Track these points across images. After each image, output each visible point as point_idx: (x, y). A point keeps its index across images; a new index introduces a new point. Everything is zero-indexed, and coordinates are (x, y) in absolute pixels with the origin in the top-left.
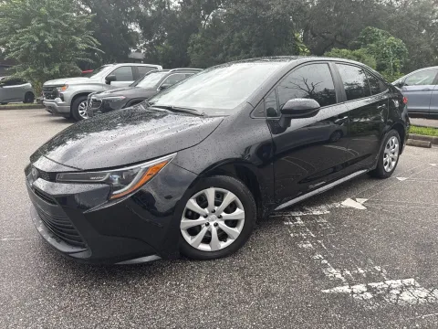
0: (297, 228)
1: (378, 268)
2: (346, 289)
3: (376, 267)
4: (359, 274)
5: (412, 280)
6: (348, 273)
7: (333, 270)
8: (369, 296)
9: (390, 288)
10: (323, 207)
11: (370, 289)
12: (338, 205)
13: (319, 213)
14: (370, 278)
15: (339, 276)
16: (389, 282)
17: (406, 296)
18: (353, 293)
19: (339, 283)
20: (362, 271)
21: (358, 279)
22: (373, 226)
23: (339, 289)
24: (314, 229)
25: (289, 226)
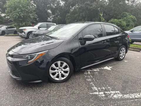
0: (88, 75)
1: (109, 88)
2: (97, 93)
3: (109, 87)
4: (103, 89)
5: (119, 92)
6: (99, 88)
7: (95, 88)
8: (104, 95)
9: (111, 94)
10: (98, 69)
11: (104, 94)
12: (102, 68)
13: (96, 70)
14: (106, 90)
15: (96, 89)
16: (111, 92)
17: (115, 96)
18: (99, 94)
19: (96, 91)
20: (104, 88)
21: (102, 90)
22: (112, 75)
23: (95, 93)
24: (93, 75)
25: (85, 74)
